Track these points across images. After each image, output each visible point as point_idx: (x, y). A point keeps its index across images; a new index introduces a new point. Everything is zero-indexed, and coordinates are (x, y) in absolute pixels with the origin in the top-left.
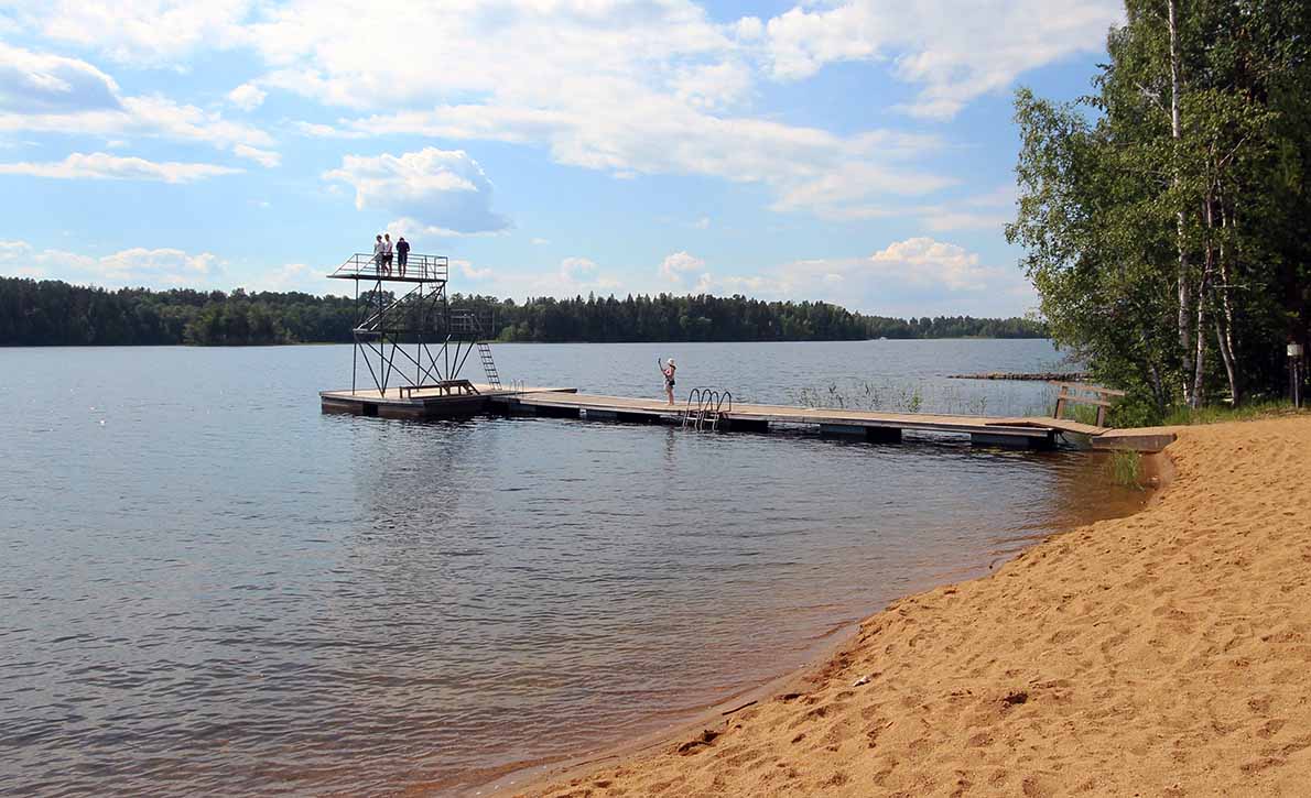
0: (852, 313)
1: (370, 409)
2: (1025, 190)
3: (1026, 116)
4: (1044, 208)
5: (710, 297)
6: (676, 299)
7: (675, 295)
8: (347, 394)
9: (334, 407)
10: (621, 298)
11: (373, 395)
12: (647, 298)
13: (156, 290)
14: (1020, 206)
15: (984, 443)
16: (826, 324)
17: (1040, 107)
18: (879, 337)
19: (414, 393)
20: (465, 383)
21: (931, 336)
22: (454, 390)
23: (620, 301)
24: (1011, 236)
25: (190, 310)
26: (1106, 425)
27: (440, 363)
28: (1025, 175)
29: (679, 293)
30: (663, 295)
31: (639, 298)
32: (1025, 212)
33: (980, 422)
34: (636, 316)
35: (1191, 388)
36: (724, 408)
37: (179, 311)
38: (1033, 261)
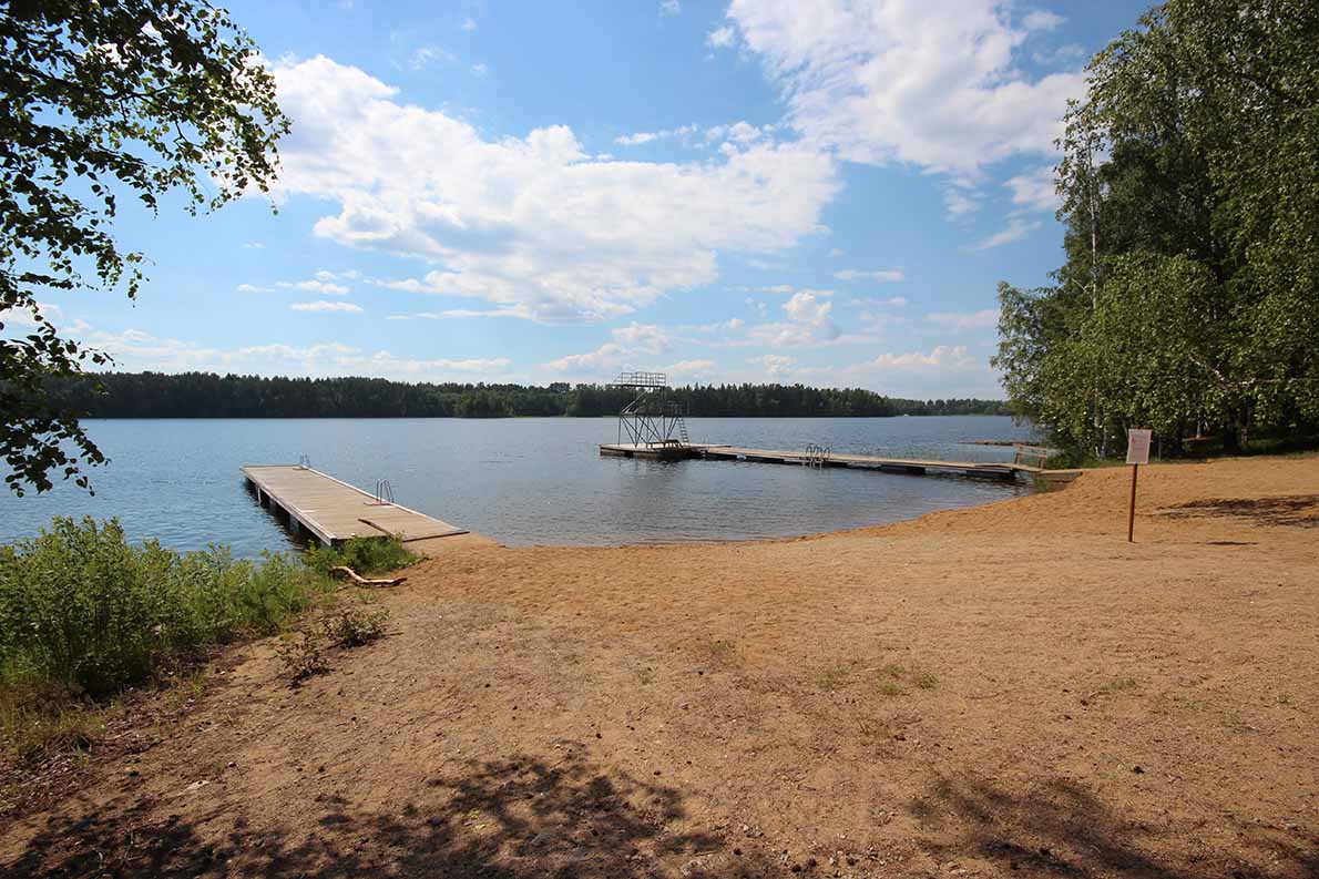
0: (883, 397)
1: (629, 454)
2: (1003, 338)
3: (1004, 296)
4: (1014, 348)
5: (778, 385)
6: (755, 387)
7: (753, 384)
8: (615, 446)
9: (606, 453)
10: (717, 386)
11: (631, 447)
12: (735, 387)
13: (436, 384)
14: (999, 347)
15: (973, 476)
16: (863, 405)
17: (1014, 292)
18: (902, 414)
19: (654, 446)
20: (676, 441)
21: (944, 414)
22: (667, 445)
23: (716, 388)
24: (994, 363)
25: (455, 396)
26: (1045, 468)
27: (660, 430)
28: (1003, 330)
29: (756, 383)
30: (745, 385)
31: (729, 387)
32: (1002, 350)
33: (972, 465)
34: (726, 399)
35: (1100, 449)
36: (826, 456)
37: (449, 397)
38: (1007, 378)
